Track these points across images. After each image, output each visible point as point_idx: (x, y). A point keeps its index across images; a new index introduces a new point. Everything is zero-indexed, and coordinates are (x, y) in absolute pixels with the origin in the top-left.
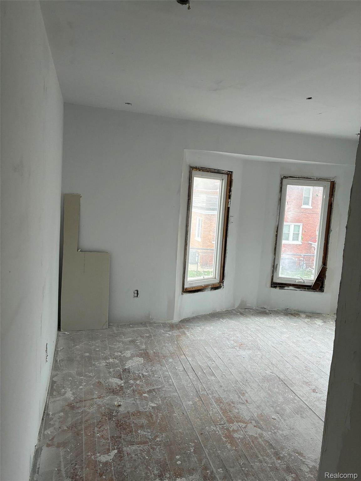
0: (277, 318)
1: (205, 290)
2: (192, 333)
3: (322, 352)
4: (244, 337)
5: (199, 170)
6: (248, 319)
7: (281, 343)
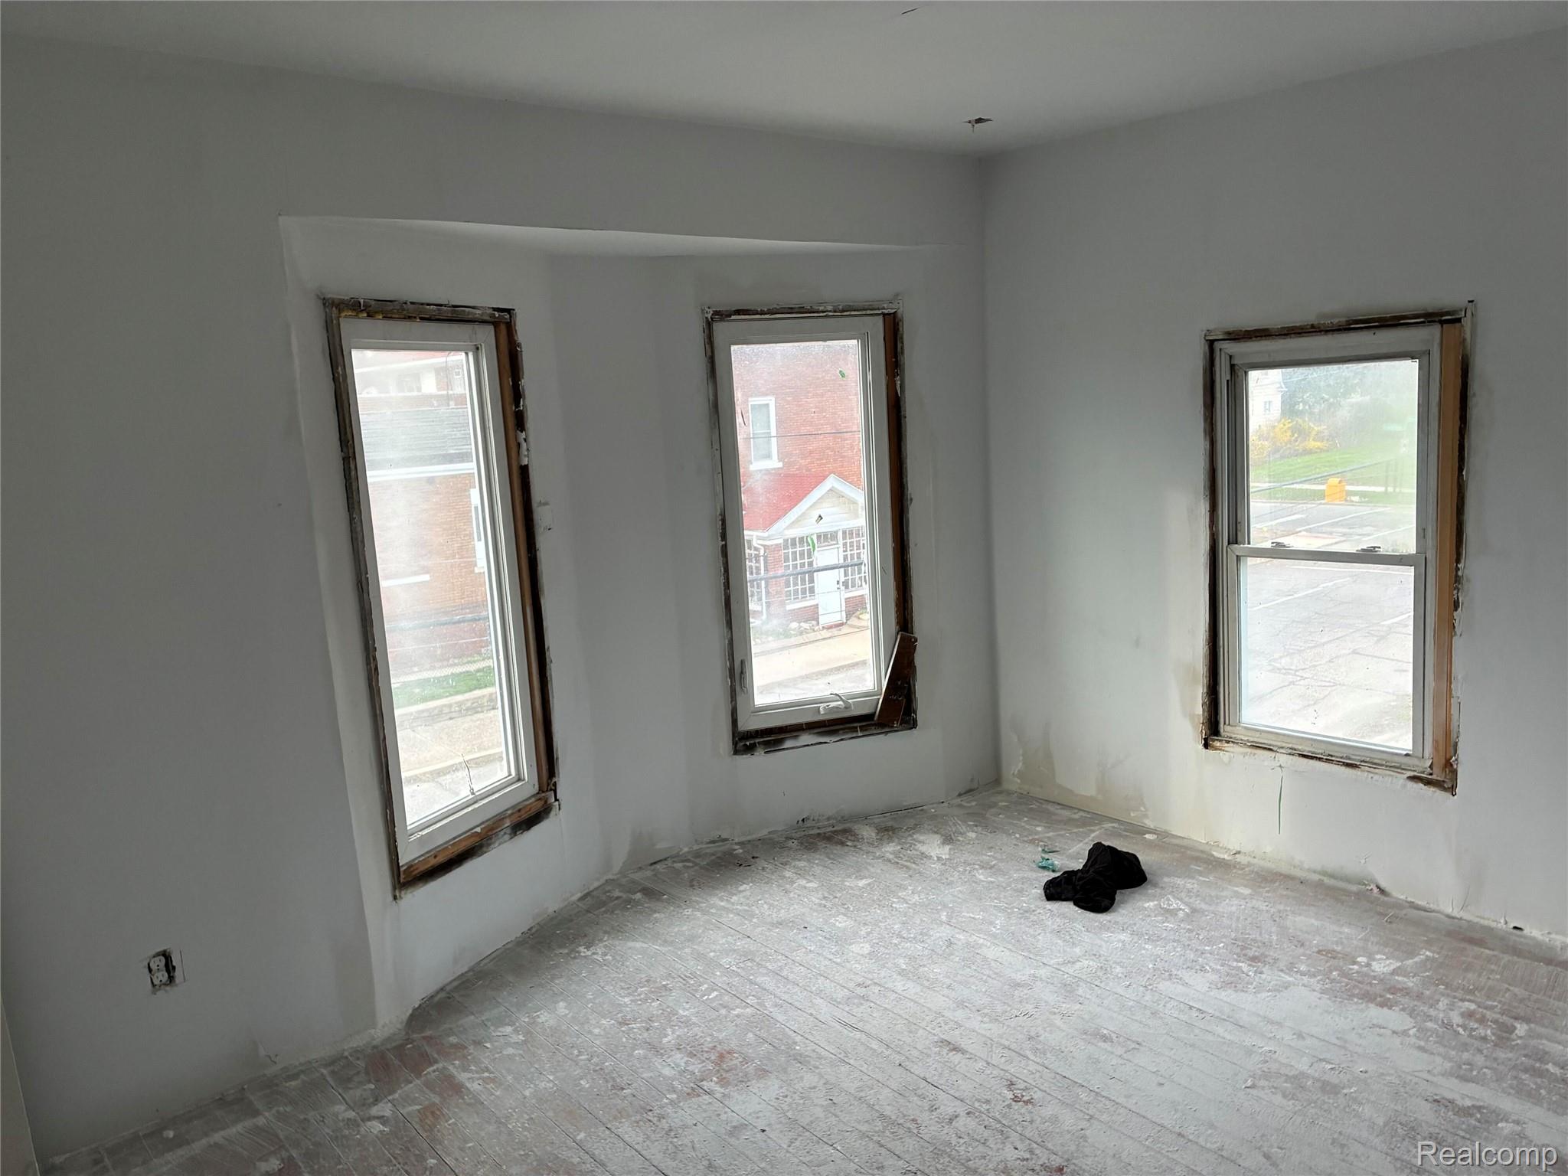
0: (787, 874)
1: (489, 845)
2: (487, 1070)
3: (1018, 985)
4: (714, 1014)
5: (369, 316)
6: (688, 912)
7: (860, 991)
